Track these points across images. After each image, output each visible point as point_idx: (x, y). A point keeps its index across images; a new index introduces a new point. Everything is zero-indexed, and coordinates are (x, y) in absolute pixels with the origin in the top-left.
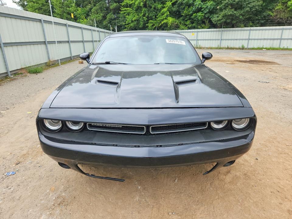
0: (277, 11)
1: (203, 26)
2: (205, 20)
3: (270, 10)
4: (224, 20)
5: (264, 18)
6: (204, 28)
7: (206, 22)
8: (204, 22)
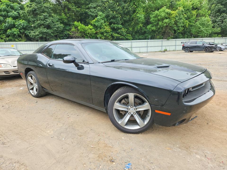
0: (73, 32)
1: (19, 39)
2: (21, 35)
3: (68, 30)
4: (41, 35)
5: (66, 36)
6: (21, 41)
7: (22, 36)
8: (20, 36)
